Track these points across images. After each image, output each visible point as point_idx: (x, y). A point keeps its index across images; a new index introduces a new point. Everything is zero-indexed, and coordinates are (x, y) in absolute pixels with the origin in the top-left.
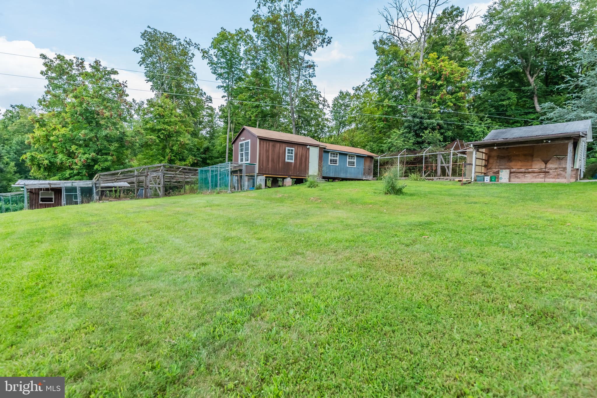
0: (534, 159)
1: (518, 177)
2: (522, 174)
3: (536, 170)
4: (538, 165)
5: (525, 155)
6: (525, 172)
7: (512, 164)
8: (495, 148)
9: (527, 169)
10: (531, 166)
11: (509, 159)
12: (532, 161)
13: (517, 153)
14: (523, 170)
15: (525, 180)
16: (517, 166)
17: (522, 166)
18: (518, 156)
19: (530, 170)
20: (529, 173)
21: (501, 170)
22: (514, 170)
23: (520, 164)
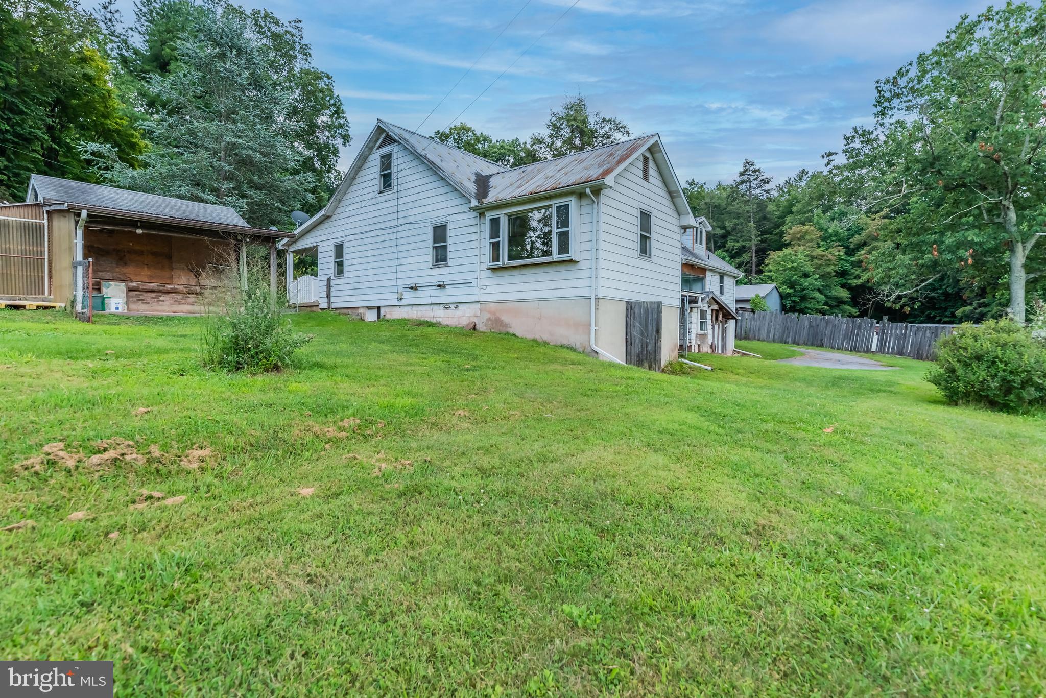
0: (174, 265)
1: (144, 302)
2: (153, 295)
3: (180, 288)
4: (182, 280)
5: (154, 254)
6: (160, 292)
7: (129, 270)
8: (139, 231)
9: (163, 284)
10: (171, 278)
11: (121, 259)
12: (172, 269)
13: (137, 248)
14: (153, 286)
15: (160, 308)
16: (142, 276)
17: (151, 277)
18: (141, 253)
19: (169, 287)
20: (168, 292)
21: (103, 283)
22: (134, 284)
23: (146, 272)
